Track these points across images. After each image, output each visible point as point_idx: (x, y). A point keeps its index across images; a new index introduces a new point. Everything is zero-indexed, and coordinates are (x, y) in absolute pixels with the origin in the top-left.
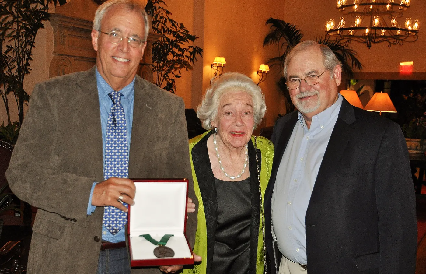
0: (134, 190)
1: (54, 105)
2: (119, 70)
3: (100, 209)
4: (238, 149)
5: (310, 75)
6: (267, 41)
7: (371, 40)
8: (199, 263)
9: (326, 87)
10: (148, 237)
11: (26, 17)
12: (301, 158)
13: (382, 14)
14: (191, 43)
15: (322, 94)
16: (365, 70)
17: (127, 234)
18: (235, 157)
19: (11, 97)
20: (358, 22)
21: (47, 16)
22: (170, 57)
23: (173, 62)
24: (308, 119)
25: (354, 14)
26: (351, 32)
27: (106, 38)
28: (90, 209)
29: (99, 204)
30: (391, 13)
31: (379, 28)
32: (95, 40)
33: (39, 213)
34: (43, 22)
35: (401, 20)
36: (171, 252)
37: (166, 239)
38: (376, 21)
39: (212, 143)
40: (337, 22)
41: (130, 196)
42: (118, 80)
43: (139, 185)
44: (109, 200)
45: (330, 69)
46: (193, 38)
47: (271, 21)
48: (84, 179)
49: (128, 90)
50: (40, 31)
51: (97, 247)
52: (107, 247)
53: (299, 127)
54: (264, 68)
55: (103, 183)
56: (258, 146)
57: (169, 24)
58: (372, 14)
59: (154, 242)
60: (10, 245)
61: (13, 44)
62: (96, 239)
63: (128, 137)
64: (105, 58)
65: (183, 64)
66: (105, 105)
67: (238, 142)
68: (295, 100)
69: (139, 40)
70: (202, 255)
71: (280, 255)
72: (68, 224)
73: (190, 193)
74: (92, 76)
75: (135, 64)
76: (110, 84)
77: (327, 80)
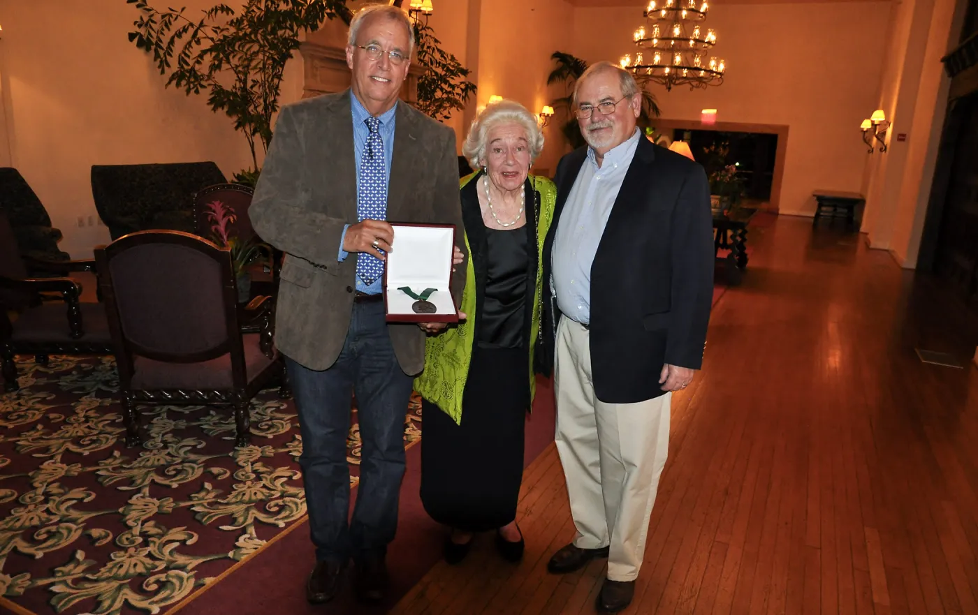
0: (391, 235)
1: (301, 131)
2: (379, 91)
3: (353, 256)
4: (513, 192)
5: (604, 103)
6: (552, 78)
7: (671, 81)
8: (463, 321)
9: (622, 118)
10: (407, 290)
11: (273, 46)
12: (589, 201)
13: (685, 51)
14: (462, 78)
15: (618, 126)
16: (663, 116)
17: (384, 286)
18: (509, 200)
19: (258, 139)
20: (657, 59)
21: (297, 45)
22: (438, 94)
23: (441, 100)
24: (599, 157)
25: (653, 50)
26: (649, 71)
27: (363, 53)
28: (341, 255)
29: (352, 249)
30: (694, 51)
31: (681, 67)
32: (350, 56)
33: (287, 260)
34: (292, 51)
35: (705, 60)
36: (432, 307)
37: (428, 292)
38: (678, 59)
39: (482, 185)
40: (634, 58)
41: (387, 241)
42: (376, 104)
43: (397, 230)
44: (363, 246)
45: (628, 97)
46: (465, 72)
47: (557, 55)
48: (335, 221)
49: (388, 116)
50: (289, 62)
51: (350, 298)
52: (362, 299)
53: (588, 165)
54: (549, 110)
55: (356, 225)
56: (537, 187)
57: (437, 56)
58: (672, 51)
59: (414, 296)
60: (259, 300)
61: (259, 77)
62: (349, 289)
63: (387, 172)
64: (363, 79)
65: (454, 103)
66: (360, 135)
67: (511, 184)
68: (586, 133)
69: (402, 55)
70: (469, 314)
71: (559, 313)
72: (318, 271)
73: (457, 242)
74: (346, 98)
75: (396, 85)
76: (368, 108)
77: (624, 110)
